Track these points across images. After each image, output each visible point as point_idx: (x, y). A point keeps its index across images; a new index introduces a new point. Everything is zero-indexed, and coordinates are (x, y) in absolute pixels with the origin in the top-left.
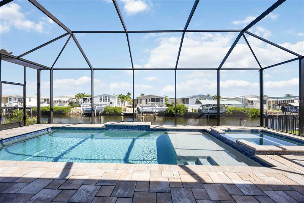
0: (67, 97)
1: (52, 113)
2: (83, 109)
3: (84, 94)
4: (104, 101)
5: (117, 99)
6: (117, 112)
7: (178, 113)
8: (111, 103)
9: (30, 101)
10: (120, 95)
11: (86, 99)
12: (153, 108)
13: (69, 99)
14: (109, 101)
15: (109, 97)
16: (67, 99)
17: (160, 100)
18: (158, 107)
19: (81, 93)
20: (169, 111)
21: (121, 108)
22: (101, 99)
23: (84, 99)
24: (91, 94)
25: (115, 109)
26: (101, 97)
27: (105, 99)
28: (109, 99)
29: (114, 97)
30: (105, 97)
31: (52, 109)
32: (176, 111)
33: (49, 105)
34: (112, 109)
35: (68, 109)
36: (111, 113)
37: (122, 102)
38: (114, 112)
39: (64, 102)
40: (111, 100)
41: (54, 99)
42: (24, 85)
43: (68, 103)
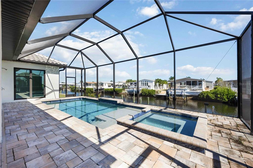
0: (122, 82)
1: (114, 93)
2: (127, 90)
3: (132, 80)
4: (144, 85)
5: (154, 83)
6: (151, 94)
7: (219, 98)
8: (149, 86)
9: (105, 85)
10: (157, 79)
11: (132, 83)
12: (182, 92)
13: (123, 84)
14: (147, 85)
15: (147, 82)
16: (121, 84)
17: (198, 83)
18: (188, 91)
19: (129, 79)
20: (205, 96)
21: (154, 91)
22: (142, 83)
23: (131, 83)
24: (136, 80)
25: (149, 92)
26: (142, 82)
27: (145, 83)
28: (147, 83)
29: (151, 82)
30: (145, 82)
31: (114, 90)
32: (216, 96)
33: (113, 88)
34: (147, 91)
35: (121, 90)
36: (146, 94)
37: (159, 85)
38: (149, 94)
39: (121, 85)
40: (149, 84)
41: (116, 84)
42: (75, 78)
43: (122, 87)
